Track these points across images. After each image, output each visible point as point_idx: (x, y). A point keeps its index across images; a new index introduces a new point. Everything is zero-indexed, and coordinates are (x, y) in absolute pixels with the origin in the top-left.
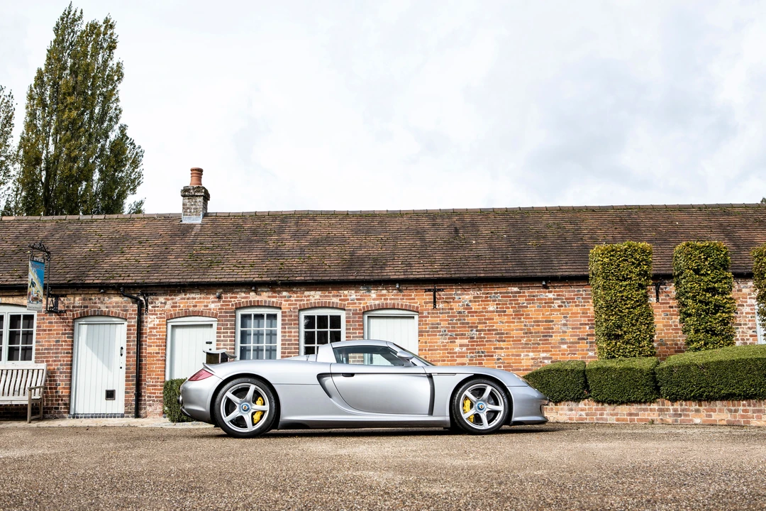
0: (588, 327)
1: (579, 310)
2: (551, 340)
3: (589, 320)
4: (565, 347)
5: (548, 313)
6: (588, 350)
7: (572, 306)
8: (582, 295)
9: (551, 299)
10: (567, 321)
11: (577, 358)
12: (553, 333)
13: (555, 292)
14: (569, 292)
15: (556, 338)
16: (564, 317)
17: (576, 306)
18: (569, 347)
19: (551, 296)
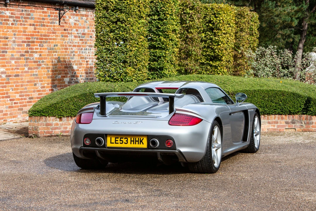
0: (25, 44)
1: (21, 28)
2: (7, 55)
3: (27, 38)
4: (13, 62)
5: (5, 30)
6: (25, 65)
7: (18, 25)
8: (24, 14)
9: (7, 17)
10: (15, 38)
11: (19, 72)
12: (8, 49)
13: (11, 10)
14: (18, 11)
15: (8, 55)
16: (15, 35)
17: (21, 24)
18: (16, 62)
19: (8, 13)
